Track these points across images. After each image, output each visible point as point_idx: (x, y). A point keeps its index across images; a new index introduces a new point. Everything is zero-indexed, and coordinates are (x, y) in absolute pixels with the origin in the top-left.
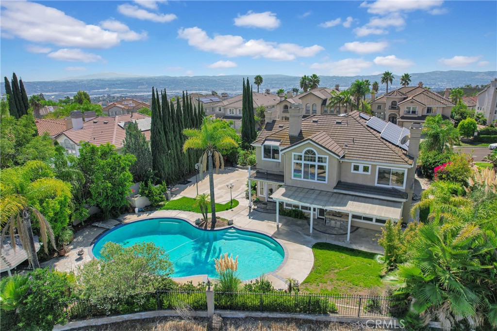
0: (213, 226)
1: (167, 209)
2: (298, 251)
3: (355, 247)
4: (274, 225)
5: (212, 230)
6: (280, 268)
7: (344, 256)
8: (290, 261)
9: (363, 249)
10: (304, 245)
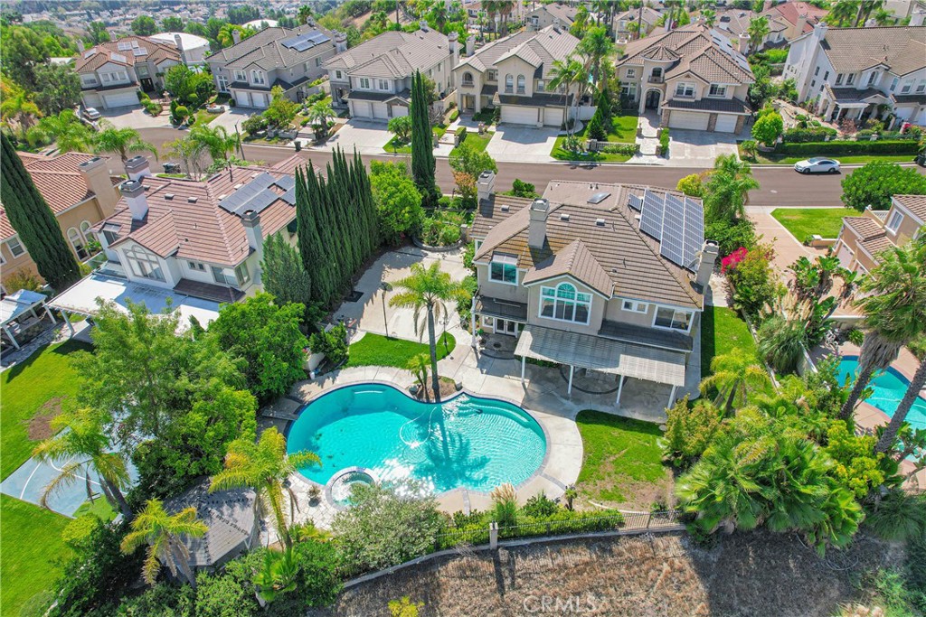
0: (437, 396)
1: (356, 365)
2: (561, 429)
3: (627, 414)
4: (517, 381)
5: (438, 402)
6: (545, 461)
7: (616, 432)
8: (554, 448)
9: (638, 416)
10: (565, 417)
